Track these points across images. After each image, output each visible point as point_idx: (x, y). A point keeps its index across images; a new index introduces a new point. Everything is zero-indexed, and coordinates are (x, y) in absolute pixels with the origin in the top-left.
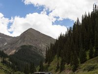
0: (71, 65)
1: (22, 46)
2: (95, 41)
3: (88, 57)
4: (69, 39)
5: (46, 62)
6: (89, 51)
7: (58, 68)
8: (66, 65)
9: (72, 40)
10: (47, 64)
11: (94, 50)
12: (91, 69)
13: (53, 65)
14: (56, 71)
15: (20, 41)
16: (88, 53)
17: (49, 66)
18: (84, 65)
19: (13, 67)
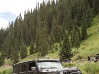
2: (36, 37)
4: (10, 33)
6: (30, 46)
8: (6, 60)
11: (35, 46)
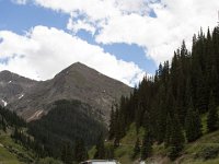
0: (167, 146)
1: (57, 103)
3: (205, 128)
6: (208, 114)
7: (137, 150)
8: (155, 146)
13: (127, 144)
14: (134, 158)
16: (204, 118)
18: (195, 144)
19: (36, 148)
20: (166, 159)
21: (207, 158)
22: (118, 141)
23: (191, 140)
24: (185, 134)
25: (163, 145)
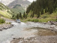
3: (44, 12)
5: (26, 13)
9: (38, 4)
10: (27, 14)
12: (45, 17)
15: (15, 3)
17: (27, 15)
18: (42, 15)
20: (37, 18)
21: (44, 18)
22: (28, 13)
23: (42, 14)
24: (40, 13)
25: (36, 15)
